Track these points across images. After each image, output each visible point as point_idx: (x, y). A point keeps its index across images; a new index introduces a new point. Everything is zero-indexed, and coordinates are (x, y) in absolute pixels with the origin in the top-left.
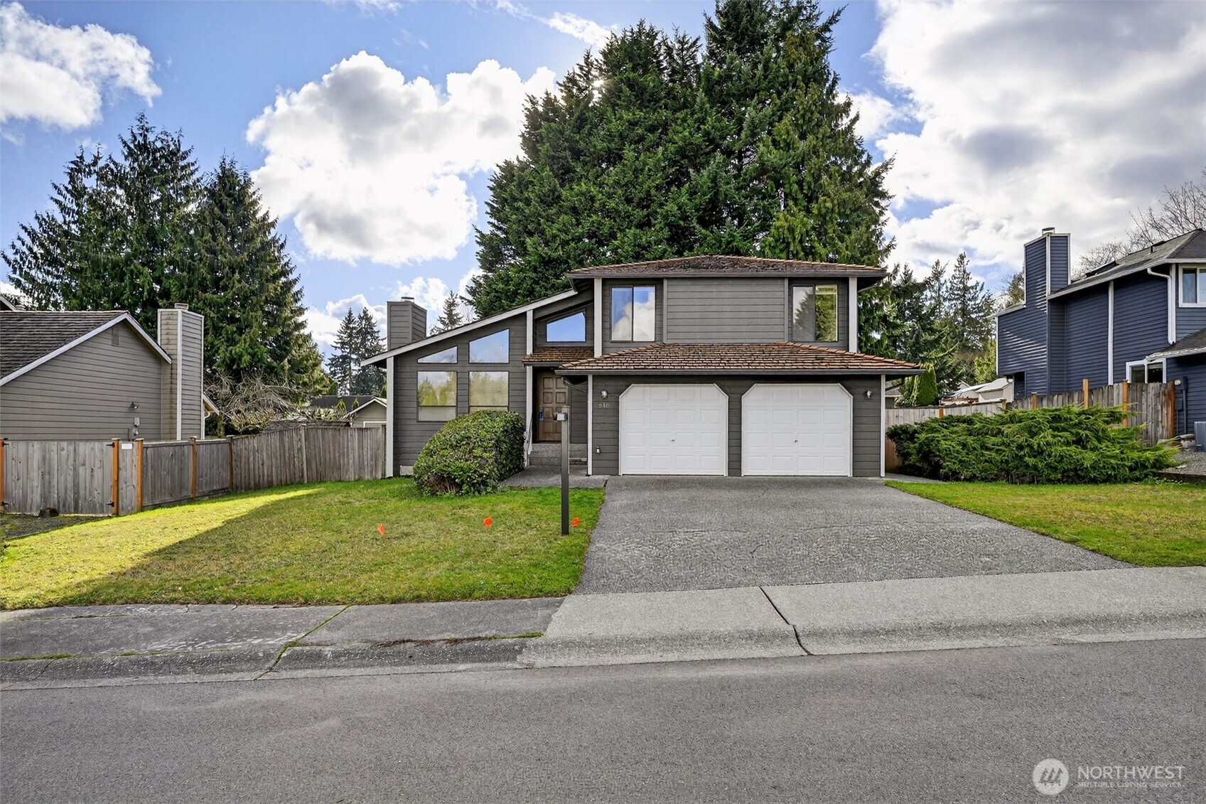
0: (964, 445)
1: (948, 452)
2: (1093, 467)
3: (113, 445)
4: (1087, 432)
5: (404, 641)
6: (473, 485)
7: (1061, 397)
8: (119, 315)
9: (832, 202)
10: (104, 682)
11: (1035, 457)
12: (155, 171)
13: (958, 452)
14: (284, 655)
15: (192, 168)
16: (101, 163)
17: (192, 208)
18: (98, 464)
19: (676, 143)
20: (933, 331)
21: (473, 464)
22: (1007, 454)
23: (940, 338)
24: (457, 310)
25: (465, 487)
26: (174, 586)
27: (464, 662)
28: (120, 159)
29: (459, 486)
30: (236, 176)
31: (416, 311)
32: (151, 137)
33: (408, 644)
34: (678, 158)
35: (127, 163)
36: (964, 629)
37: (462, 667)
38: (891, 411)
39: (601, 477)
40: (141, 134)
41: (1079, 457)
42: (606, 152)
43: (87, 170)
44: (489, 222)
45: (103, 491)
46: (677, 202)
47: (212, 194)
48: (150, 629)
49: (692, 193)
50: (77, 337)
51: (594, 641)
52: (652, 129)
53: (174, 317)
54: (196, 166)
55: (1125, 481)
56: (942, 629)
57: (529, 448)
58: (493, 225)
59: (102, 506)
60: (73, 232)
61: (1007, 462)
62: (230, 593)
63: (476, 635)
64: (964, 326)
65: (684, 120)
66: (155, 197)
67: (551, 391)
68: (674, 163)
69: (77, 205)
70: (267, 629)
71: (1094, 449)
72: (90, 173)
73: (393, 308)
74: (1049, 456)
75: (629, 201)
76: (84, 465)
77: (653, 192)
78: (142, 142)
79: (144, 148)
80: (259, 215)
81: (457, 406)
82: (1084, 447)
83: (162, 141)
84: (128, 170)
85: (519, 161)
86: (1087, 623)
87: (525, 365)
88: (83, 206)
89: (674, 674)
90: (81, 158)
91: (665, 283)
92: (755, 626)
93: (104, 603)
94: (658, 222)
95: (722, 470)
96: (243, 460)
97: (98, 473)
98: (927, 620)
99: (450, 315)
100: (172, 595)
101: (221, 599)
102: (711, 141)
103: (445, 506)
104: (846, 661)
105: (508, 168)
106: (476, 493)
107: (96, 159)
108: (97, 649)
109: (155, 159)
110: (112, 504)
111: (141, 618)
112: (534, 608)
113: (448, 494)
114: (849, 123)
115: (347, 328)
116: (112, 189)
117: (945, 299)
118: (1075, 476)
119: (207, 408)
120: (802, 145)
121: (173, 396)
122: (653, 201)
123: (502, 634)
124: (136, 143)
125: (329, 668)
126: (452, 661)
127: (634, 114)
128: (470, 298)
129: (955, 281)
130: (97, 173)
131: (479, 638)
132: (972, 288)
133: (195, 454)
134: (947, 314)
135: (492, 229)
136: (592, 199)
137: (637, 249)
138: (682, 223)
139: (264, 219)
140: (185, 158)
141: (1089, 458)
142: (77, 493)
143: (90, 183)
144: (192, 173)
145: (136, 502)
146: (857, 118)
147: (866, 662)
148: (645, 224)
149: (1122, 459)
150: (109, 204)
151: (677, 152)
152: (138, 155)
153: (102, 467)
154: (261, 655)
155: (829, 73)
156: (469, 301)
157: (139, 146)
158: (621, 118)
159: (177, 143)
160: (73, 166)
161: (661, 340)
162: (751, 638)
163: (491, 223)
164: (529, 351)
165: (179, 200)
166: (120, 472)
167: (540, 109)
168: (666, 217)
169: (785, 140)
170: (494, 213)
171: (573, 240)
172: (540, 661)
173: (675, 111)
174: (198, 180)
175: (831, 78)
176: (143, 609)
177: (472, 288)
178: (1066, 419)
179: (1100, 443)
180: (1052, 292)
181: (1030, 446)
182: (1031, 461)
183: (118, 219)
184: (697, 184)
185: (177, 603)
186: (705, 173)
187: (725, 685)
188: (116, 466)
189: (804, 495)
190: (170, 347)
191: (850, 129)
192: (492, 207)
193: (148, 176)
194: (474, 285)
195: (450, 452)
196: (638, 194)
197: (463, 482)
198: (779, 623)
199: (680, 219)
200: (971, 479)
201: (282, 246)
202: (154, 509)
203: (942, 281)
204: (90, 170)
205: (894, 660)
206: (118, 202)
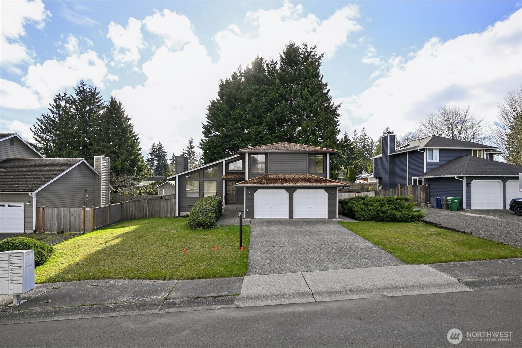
0: (362, 209)
1: (357, 211)
2: (400, 217)
3: (83, 209)
4: (399, 206)
5: (199, 297)
6: (209, 226)
7: (392, 190)
8: (82, 160)
9: (322, 118)
10: (111, 315)
11: (383, 213)
12: (87, 99)
13: (360, 211)
14: (164, 303)
15: (100, 99)
16: (67, 96)
17: (101, 112)
18: (77, 216)
19: (270, 97)
20: (354, 154)
21: (208, 219)
22: (375, 213)
23: (356, 156)
24: (194, 150)
25: (206, 227)
26: (120, 272)
27: (218, 305)
28: (74, 96)
29: (204, 226)
30: (116, 102)
31: (185, 159)
32: (85, 88)
33: (201, 299)
34: (270, 102)
35: (77, 97)
36: (358, 291)
37: (219, 307)
38: (340, 194)
39: (248, 219)
40: (82, 87)
41: (396, 214)
42: (246, 99)
43: (62, 98)
44: (207, 121)
45: (79, 225)
46: (270, 116)
47: (108, 108)
48: (118, 291)
49: (275, 114)
50: (67, 169)
51: (256, 296)
52: (262, 92)
53: (100, 159)
54: (101, 98)
55: (409, 222)
56: (352, 291)
57: (224, 207)
58: (208, 122)
59: (79, 230)
60: (57, 120)
61: (375, 215)
62: (139, 275)
63: (221, 294)
64: (364, 151)
65: (273, 89)
66: (87, 109)
67: (231, 186)
68: (268, 103)
69: (58, 111)
70: (156, 292)
71: (401, 211)
72: (63, 100)
73: (177, 158)
74: (387, 213)
75: (254, 116)
76: (73, 216)
77: (262, 114)
78: (82, 89)
79: (83, 91)
80: (125, 116)
81: (199, 192)
82: (398, 210)
83: (89, 89)
84: (77, 99)
85: (217, 100)
86: (391, 288)
87: (223, 179)
88: (60, 111)
89: (280, 310)
90: (59, 94)
91: (269, 154)
92: (301, 290)
93: (98, 279)
94: (264, 123)
95: (287, 216)
96: (126, 210)
97: (77, 218)
98: (348, 287)
99: (191, 146)
100: (120, 276)
101: (137, 278)
102: (282, 96)
103: (200, 233)
104: (326, 304)
105: (213, 103)
106: (209, 229)
107: (65, 94)
108: (104, 301)
109: (87, 95)
110: (83, 229)
111: (113, 286)
112: (235, 281)
113: (200, 229)
114: (327, 91)
115: (153, 148)
116: (71, 105)
117: (358, 143)
118: (395, 220)
119: (110, 188)
120: (312, 99)
121: (99, 186)
122: (262, 117)
123: (229, 294)
124: (80, 90)
125: (179, 307)
126: (215, 305)
127: (256, 87)
128: (200, 146)
129: (361, 136)
130: (65, 100)
131: (222, 296)
132: (367, 139)
133: (110, 210)
134: (359, 147)
135: (208, 123)
136: (242, 115)
137: (257, 133)
138: (272, 124)
139: (127, 117)
140: (98, 95)
141: (399, 214)
142: (70, 225)
143: (63, 103)
144: (100, 100)
145: (91, 229)
146: (329, 90)
147: (331, 305)
148: (260, 124)
149: (409, 215)
150: (70, 111)
151: (270, 100)
152: (81, 94)
153: (79, 216)
154: (157, 303)
155: (320, 75)
156: (200, 147)
157: (81, 91)
158: (251, 88)
159: (95, 90)
160: (57, 97)
161: (267, 173)
162: (300, 295)
163: (208, 121)
164: (224, 174)
165: (96, 110)
166: (85, 218)
167: (224, 83)
168: (266, 122)
169: (306, 97)
170: (209, 117)
171: (234, 129)
172: (241, 305)
173: (270, 86)
174: (103, 103)
175: (321, 76)
176: (112, 282)
177: (201, 143)
178: (392, 201)
179: (402, 209)
180: (390, 153)
181: (382, 210)
182: (382, 215)
183: (73, 116)
184: (277, 111)
185: (122, 279)
186: (279, 108)
187: (294, 315)
188: (84, 216)
189: (313, 228)
190: (98, 169)
191: (327, 93)
192: (208, 115)
193: (84, 102)
194: (201, 142)
195: (200, 214)
196: (257, 114)
197: (205, 225)
198: (307, 289)
199: (272, 122)
200: (364, 220)
201: (133, 127)
202: (97, 230)
203: (357, 137)
204: (63, 98)
205: (339, 304)
206: (73, 111)
